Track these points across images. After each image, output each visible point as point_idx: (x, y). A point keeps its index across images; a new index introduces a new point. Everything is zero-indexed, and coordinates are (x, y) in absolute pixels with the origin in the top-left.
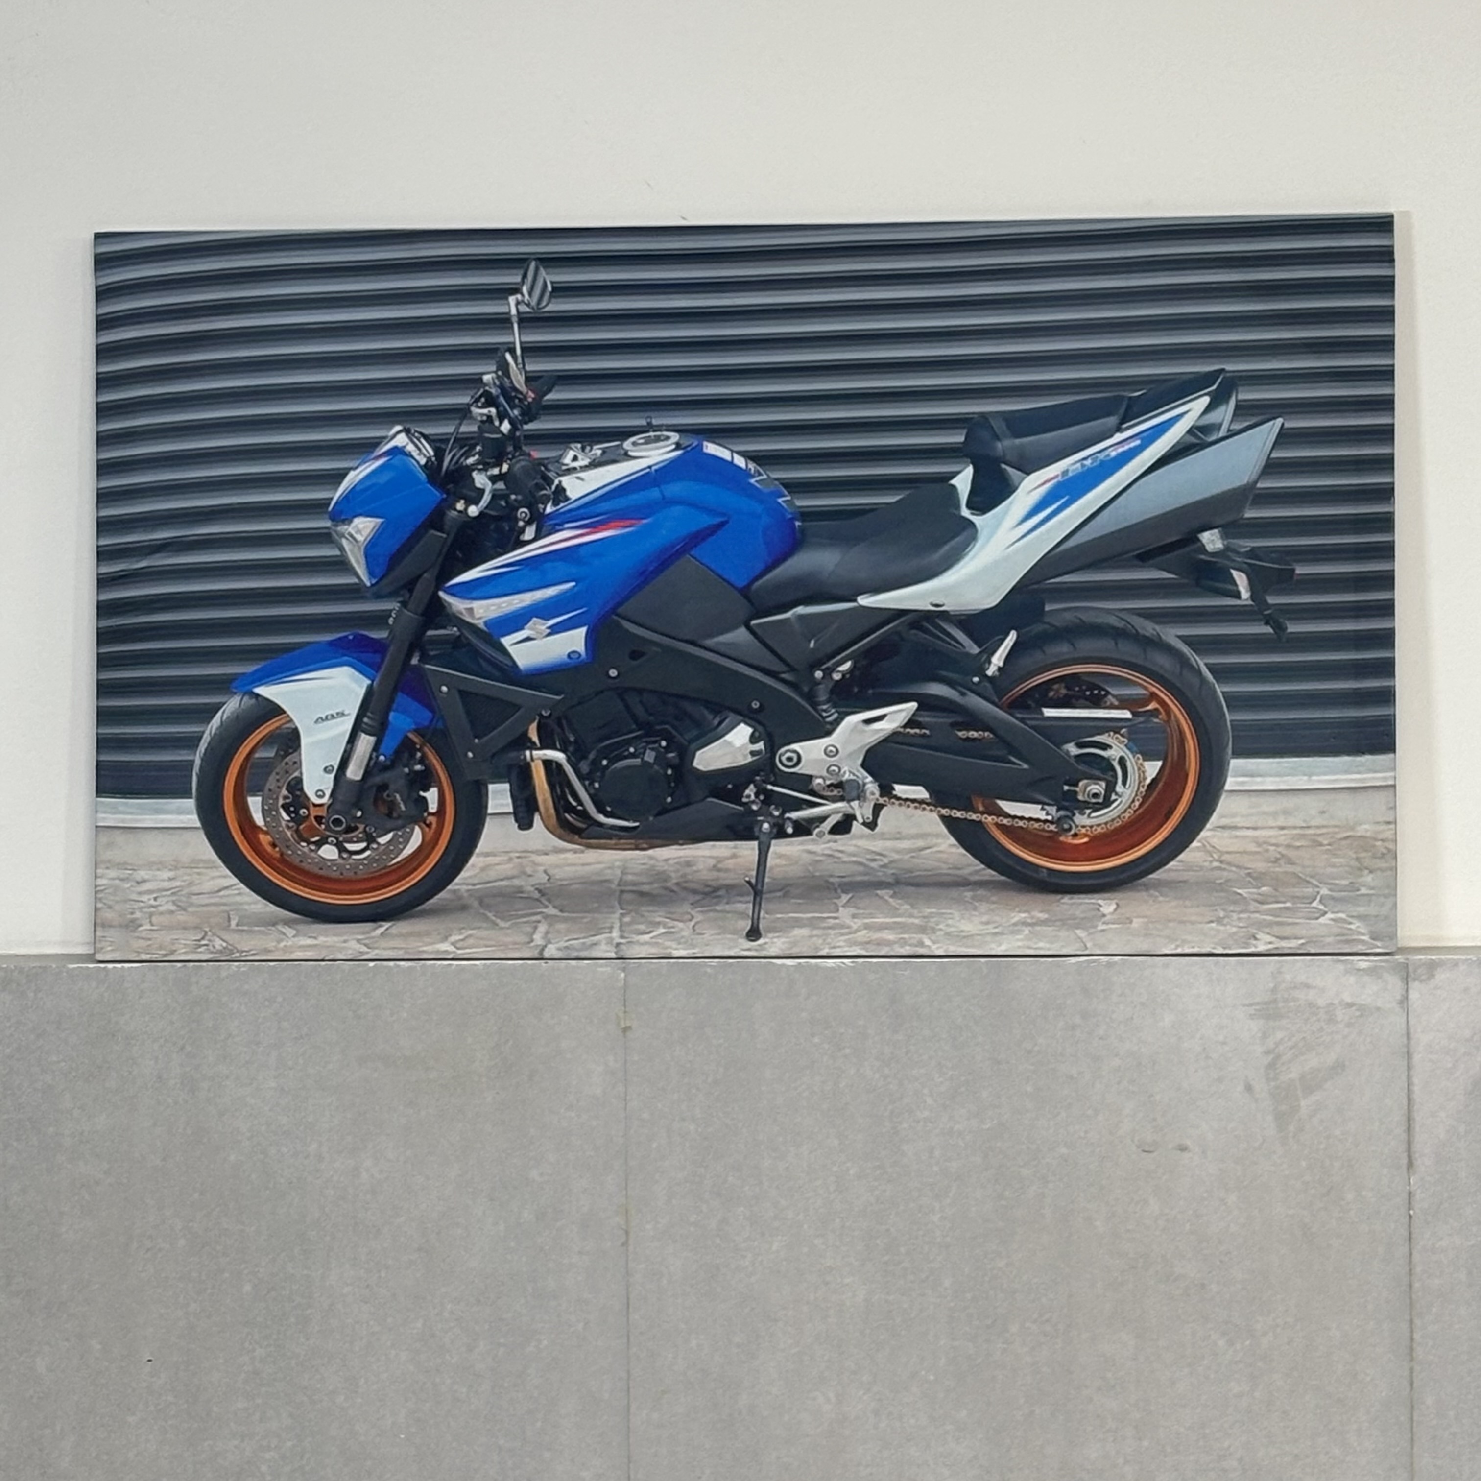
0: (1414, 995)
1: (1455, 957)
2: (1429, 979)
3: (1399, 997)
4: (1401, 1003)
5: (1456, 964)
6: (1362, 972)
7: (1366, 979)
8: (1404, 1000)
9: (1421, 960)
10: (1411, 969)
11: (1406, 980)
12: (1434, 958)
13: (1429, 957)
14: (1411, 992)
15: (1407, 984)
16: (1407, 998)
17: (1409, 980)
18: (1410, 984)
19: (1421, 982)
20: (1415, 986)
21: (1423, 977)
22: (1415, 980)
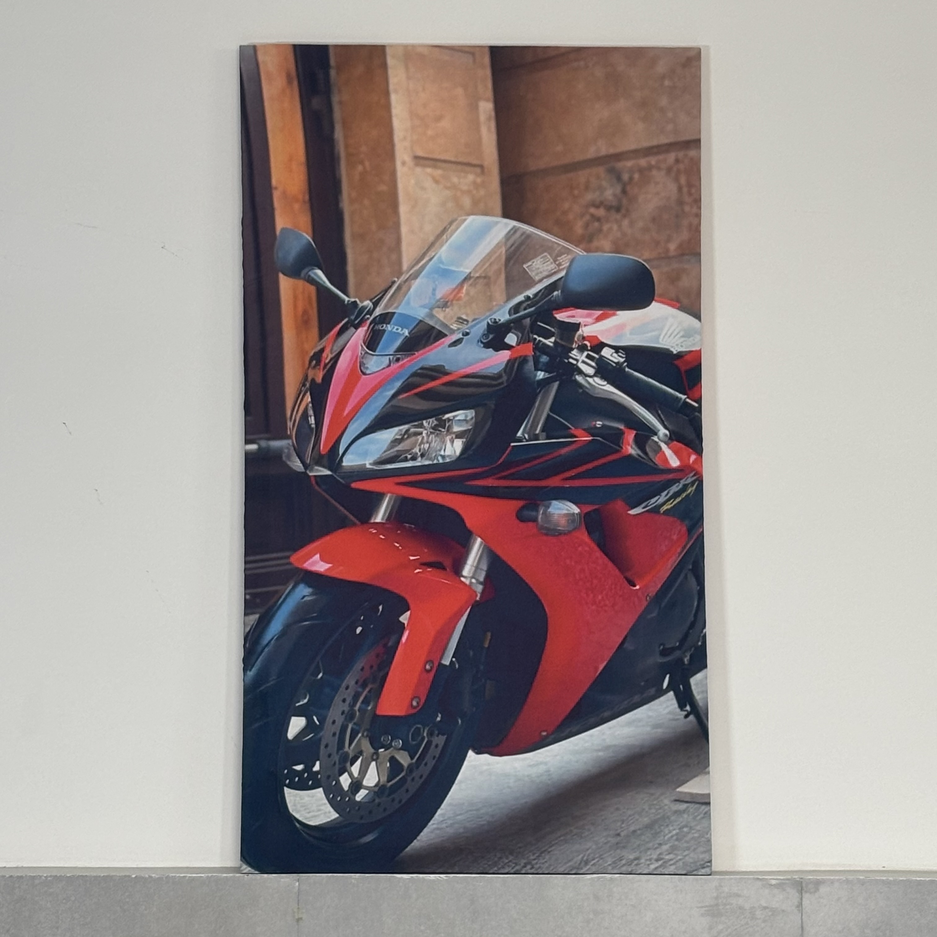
0: (805, 902)
1: (832, 878)
2: (815, 892)
3: (796, 903)
4: (798, 907)
5: (832, 882)
6: (772, 887)
7: (776, 891)
8: (800, 905)
9: (810, 879)
10: (804, 885)
11: (801, 891)
12: (818, 878)
13: (815, 877)
14: (804, 899)
15: (802, 895)
16: (802, 904)
17: (803, 892)
18: (803, 894)
19: (811, 893)
20: (806, 896)
21: (812, 890)
22: (806, 892)
